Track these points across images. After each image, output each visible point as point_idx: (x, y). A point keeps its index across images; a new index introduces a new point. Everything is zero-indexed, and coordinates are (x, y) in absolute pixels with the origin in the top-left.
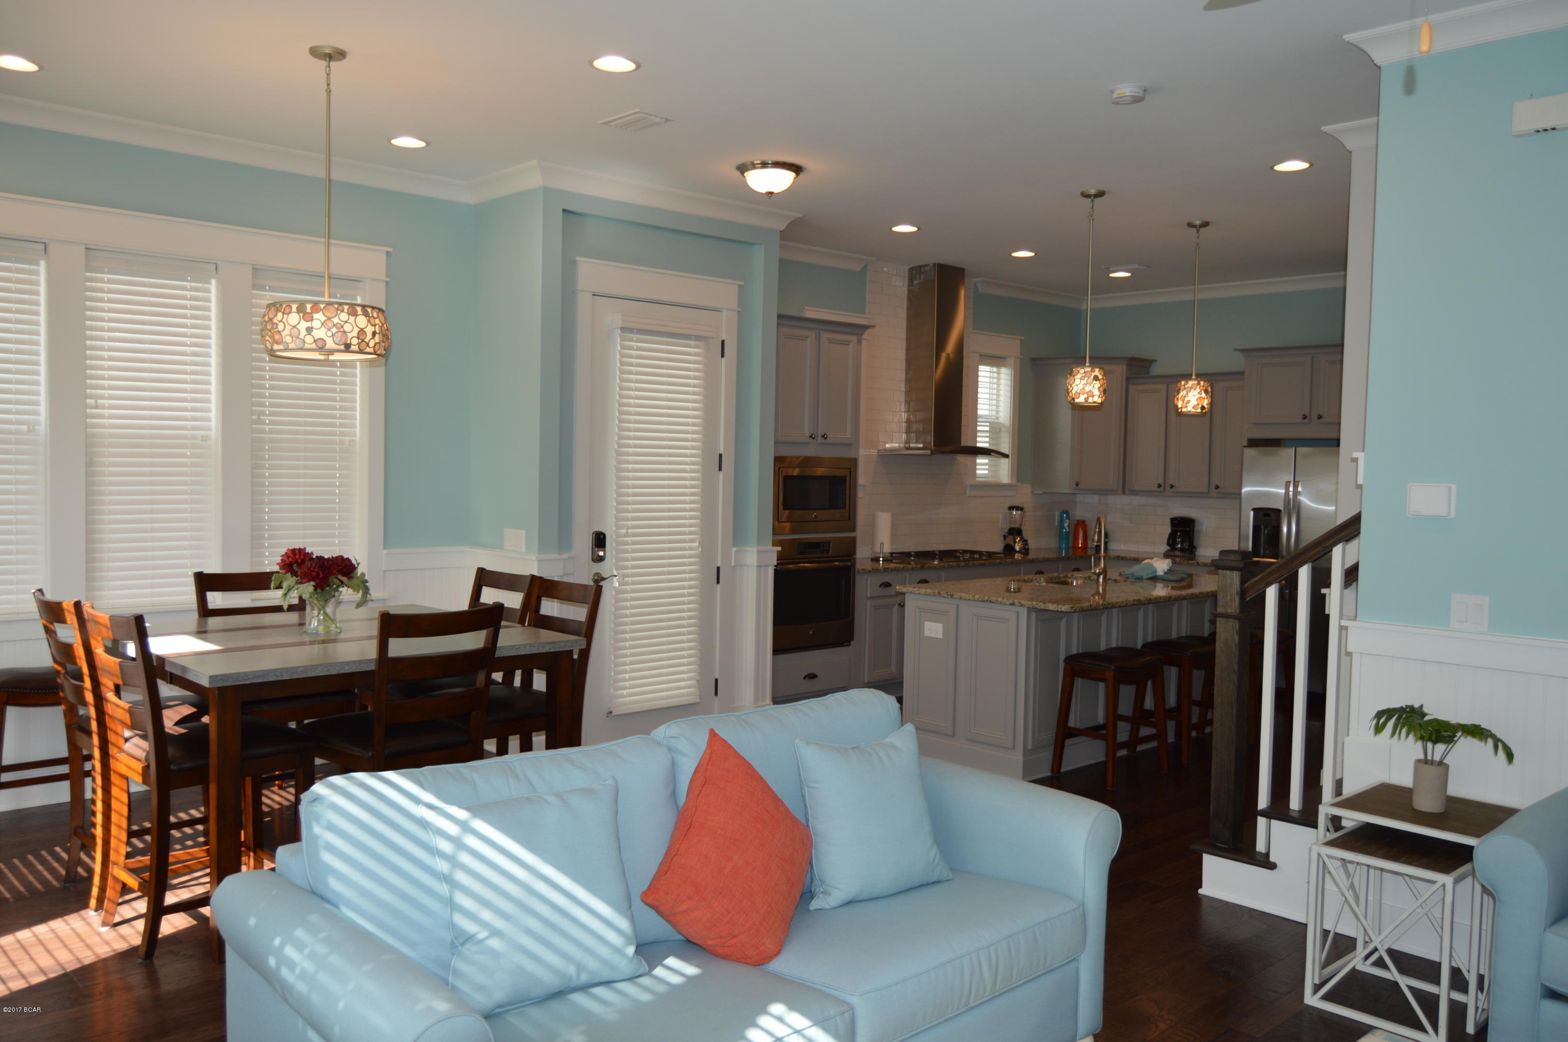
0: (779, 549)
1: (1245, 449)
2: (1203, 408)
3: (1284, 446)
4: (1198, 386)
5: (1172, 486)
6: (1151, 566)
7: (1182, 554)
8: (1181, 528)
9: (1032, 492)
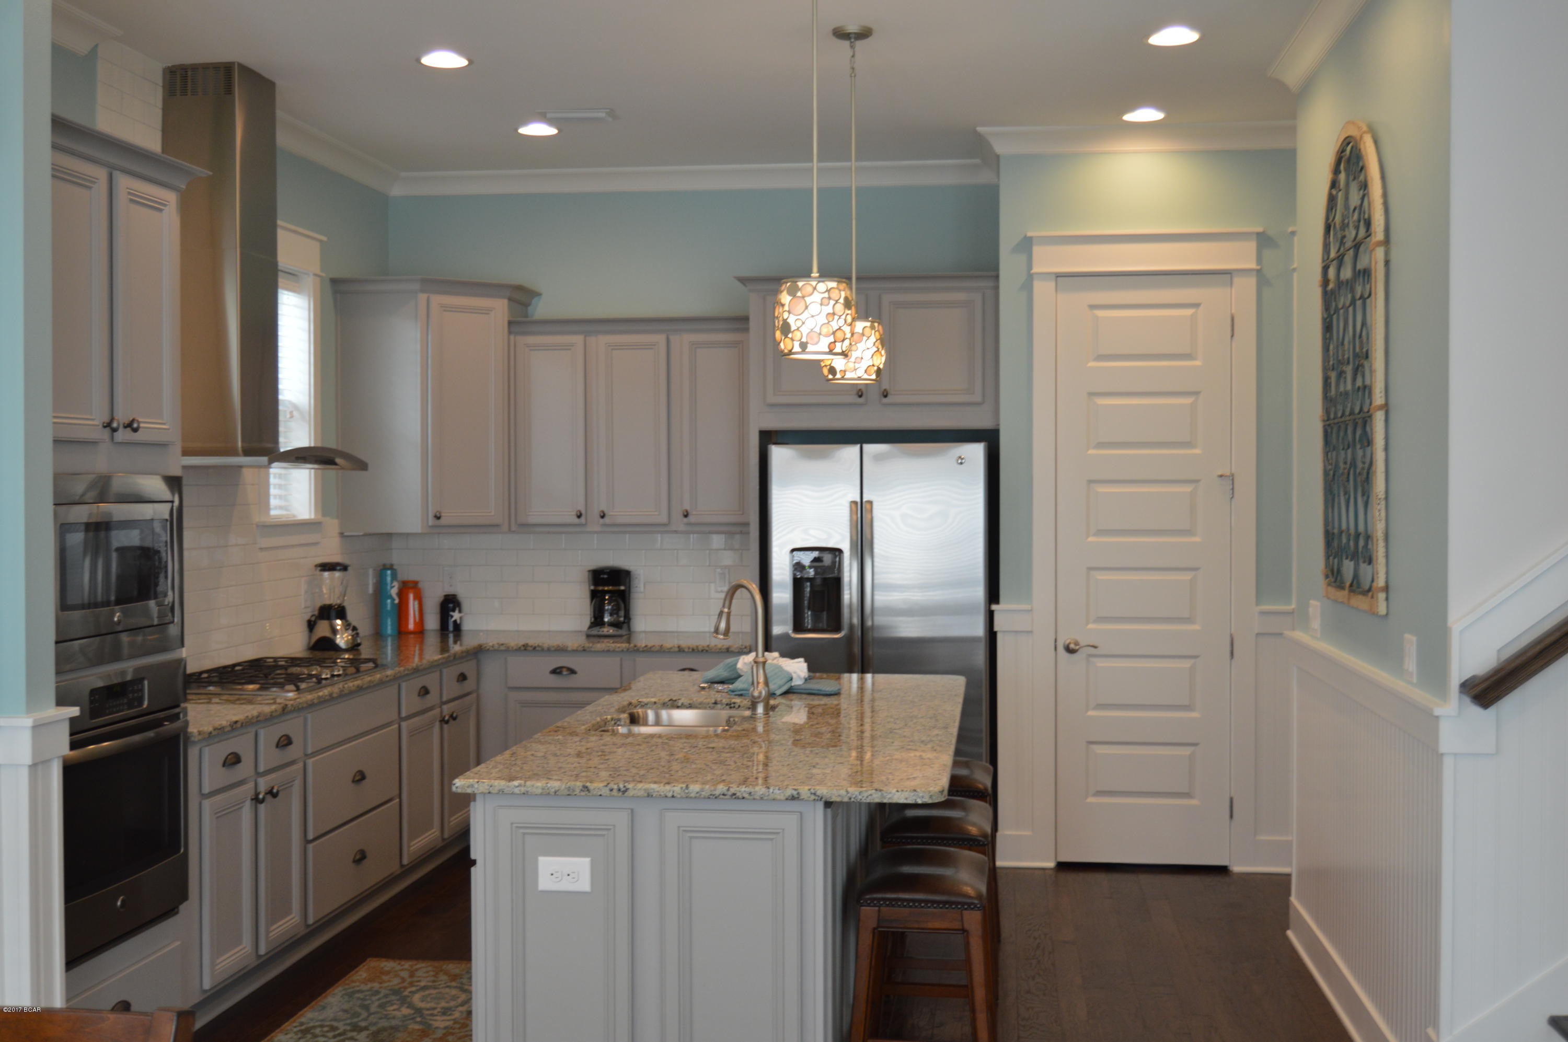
0: (72, 710)
5: (602, 515)
6: (779, 669)
8: (613, 585)
9: (342, 534)
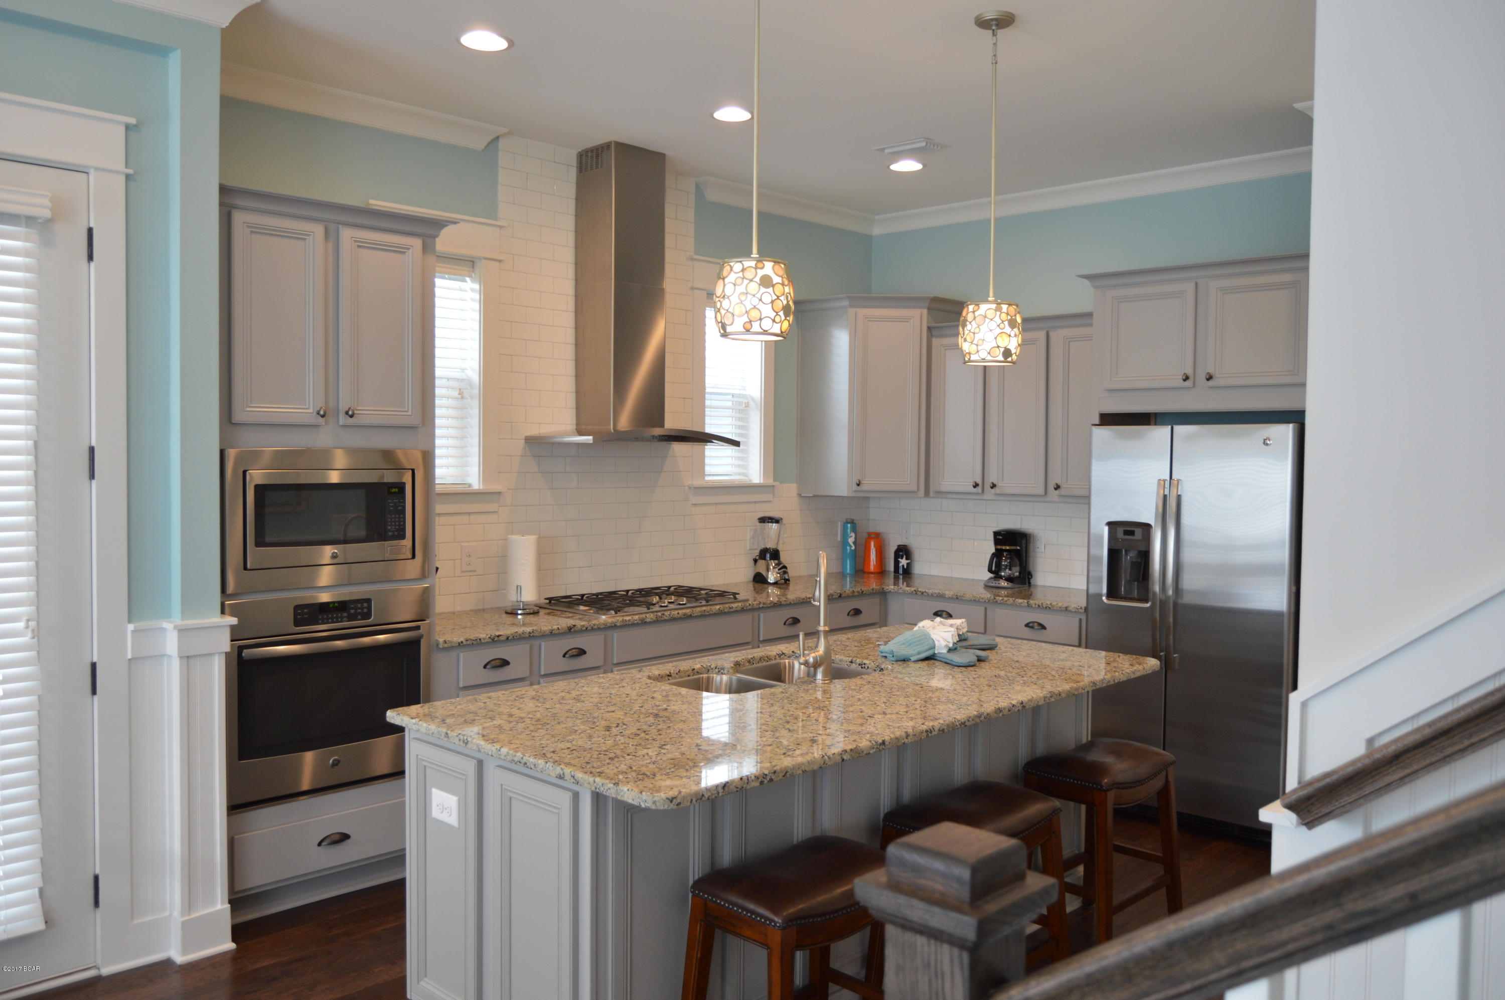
0: (234, 621)
1: (1094, 428)
2: (1007, 353)
3: (1155, 424)
4: (998, 313)
5: (993, 486)
6: (926, 636)
7: (1010, 585)
8: (1009, 545)
9: (799, 495)
